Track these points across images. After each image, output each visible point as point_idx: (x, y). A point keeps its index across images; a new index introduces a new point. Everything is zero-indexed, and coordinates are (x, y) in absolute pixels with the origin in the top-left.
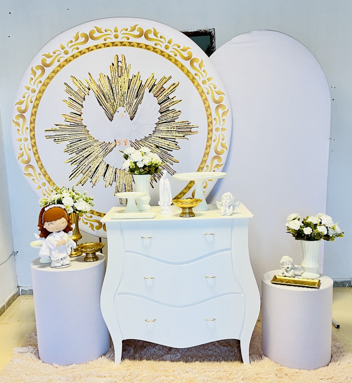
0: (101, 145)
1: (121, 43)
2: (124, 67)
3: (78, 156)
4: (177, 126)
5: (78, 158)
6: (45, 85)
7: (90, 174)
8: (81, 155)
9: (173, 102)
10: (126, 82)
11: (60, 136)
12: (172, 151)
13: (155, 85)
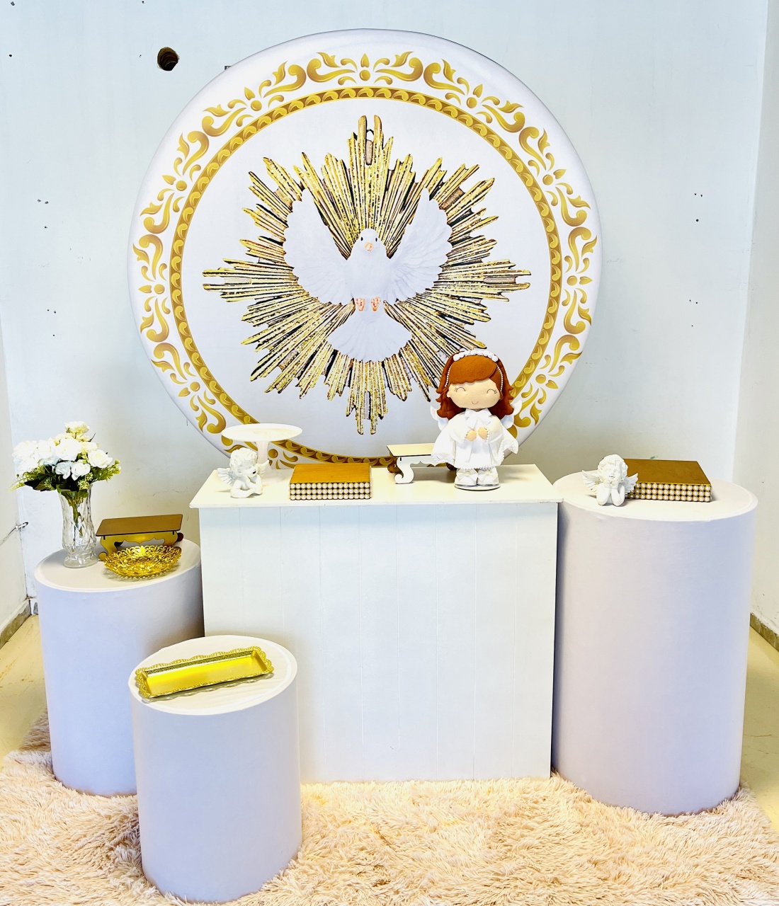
0: (324, 310)
1: (375, 90)
2: (379, 143)
3: (273, 330)
4: (486, 273)
5: (272, 335)
6: (209, 174)
7: (297, 369)
8: (279, 329)
9: (480, 220)
10: (381, 175)
11: (236, 287)
12: (473, 324)
13: (443, 183)
